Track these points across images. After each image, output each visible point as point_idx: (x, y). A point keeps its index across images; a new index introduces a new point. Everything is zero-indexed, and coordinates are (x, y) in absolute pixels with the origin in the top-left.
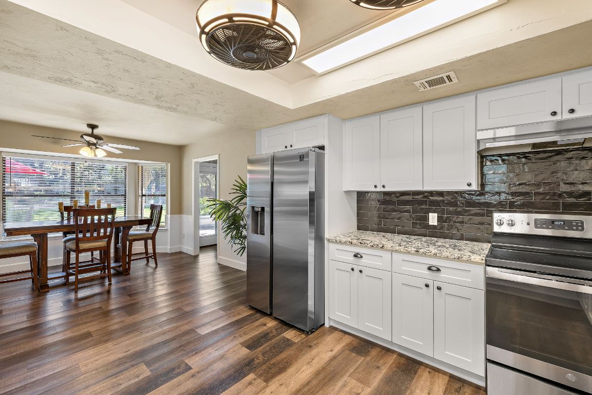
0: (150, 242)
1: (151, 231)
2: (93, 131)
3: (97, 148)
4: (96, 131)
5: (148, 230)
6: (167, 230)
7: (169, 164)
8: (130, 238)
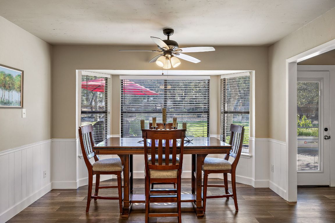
0: (229, 175)
1: (231, 160)
2: (168, 38)
3: (172, 56)
4: (172, 38)
5: (227, 158)
6: (251, 157)
7: (254, 72)
8: (206, 168)
